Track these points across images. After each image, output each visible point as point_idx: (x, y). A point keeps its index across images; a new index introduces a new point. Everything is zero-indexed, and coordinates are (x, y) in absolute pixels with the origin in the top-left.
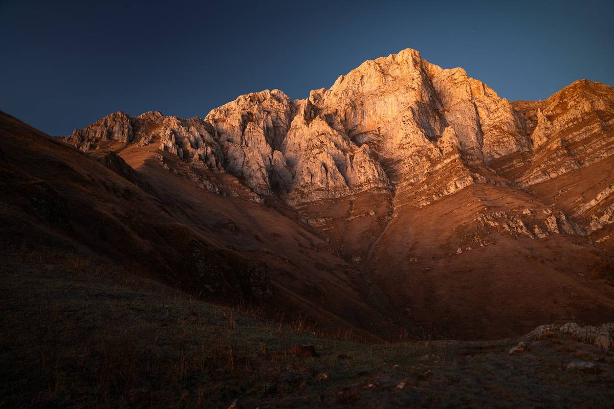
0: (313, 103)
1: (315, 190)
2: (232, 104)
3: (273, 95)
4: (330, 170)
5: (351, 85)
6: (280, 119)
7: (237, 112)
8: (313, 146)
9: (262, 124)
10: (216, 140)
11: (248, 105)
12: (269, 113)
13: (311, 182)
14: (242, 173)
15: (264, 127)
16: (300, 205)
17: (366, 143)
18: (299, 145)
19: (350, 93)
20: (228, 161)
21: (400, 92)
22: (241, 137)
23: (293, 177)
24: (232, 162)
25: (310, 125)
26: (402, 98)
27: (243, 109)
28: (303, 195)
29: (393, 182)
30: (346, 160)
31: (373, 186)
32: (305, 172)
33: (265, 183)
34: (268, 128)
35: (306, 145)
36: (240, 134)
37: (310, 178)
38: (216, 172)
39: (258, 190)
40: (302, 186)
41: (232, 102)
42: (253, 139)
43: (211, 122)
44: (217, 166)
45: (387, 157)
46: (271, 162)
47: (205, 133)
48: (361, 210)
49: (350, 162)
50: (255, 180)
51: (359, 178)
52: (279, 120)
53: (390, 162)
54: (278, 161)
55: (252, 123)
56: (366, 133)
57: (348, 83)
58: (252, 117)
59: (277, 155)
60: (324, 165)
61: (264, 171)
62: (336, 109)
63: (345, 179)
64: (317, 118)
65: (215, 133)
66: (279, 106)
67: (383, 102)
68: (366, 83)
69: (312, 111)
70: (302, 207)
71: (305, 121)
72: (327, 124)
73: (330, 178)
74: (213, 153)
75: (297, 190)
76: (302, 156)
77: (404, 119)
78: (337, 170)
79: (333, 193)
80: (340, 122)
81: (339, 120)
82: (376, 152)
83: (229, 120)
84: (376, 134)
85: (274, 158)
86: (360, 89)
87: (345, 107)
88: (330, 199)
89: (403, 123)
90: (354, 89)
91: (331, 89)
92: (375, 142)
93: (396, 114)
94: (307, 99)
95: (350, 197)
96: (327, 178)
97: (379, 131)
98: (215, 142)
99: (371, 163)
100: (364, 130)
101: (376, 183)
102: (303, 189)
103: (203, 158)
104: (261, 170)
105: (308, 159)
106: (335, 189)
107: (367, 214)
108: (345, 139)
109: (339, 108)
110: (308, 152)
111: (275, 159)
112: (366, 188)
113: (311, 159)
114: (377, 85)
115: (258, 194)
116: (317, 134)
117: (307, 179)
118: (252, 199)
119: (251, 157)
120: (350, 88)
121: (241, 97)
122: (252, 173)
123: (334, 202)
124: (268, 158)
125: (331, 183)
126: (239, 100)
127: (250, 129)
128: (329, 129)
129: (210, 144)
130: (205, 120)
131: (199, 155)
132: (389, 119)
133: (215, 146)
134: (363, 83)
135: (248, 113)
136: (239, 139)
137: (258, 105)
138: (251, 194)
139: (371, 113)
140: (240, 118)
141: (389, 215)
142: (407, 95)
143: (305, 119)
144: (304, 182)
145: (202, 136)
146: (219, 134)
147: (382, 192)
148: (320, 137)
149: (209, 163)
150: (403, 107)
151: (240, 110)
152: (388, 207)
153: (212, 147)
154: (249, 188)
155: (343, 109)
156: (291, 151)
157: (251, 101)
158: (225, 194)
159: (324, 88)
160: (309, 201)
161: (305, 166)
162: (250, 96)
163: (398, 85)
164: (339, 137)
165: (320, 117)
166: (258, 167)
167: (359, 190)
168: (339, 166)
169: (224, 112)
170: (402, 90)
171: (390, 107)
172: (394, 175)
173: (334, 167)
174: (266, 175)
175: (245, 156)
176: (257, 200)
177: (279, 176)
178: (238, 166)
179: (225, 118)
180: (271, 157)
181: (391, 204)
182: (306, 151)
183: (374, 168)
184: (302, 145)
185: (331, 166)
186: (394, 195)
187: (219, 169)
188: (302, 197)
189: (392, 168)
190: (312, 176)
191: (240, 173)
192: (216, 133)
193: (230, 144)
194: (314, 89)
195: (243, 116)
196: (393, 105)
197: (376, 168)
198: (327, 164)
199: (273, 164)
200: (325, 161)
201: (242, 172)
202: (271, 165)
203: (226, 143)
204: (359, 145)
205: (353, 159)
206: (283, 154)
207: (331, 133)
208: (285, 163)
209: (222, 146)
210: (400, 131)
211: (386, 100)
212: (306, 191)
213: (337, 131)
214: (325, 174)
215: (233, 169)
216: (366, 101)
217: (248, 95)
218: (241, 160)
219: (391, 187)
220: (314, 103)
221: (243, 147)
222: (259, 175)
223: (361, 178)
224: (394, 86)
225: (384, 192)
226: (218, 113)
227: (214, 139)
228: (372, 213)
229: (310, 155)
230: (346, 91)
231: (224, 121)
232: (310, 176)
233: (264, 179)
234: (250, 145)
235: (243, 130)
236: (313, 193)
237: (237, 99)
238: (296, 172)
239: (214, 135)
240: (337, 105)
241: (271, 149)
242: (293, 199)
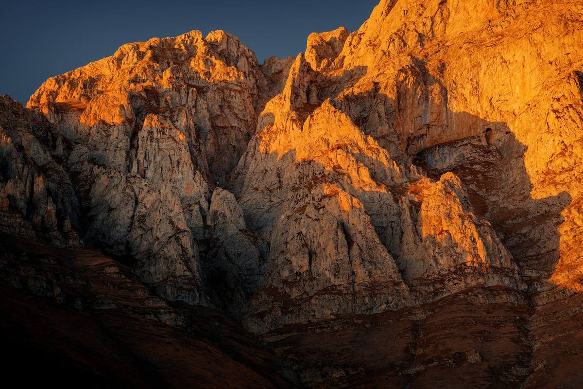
0: (314, 67)
1: (318, 293)
2: (104, 66)
3: (212, 47)
4: (358, 239)
5: (413, 17)
6: (229, 107)
7: (117, 87)
8: (315, 178)
9: (185, 120)
10: (58, 159)
11: (145, 69)
12: (201, 91)
13: (310, 271)
14: (128, 246)
15: (188, 128)
16: (279, 332)
17: (454, 170)
18: (279, 175)
19: (412, 40)
20: (89, 214)
21: (546, 34)
22: (127, 153)
23: (263, 258)
24: (100, 217)
25: (306, 124)
26: (551, 50)
27: (135, 81)
28: (288, 305)
29: (528, 273)
30: (399, 214)
31: (474, 283)
32: (294, 245)
33: (188, 273)
34: (199, 131)
35: (297, 174)
36: (124, 143)
37: (306, 261)
38: (57, 243)
39: (169, 291)
40: (285, 282)
41: (103, 61)
42: (158, 159)
43: (45, 111)
44: (60, 225)
45: (511, 207)
46: (204, 218)
47: (27, 139)
48: (441, 348)
49: (409, 220)
50: (162, 266)
51: (436, 261)
52: (226, 111)
53: (520, 220)
54: (224, 216)
55: (155, 117)
56: (451, 144)
57: (406, 12)
58: (158, 102)
59: (222, 199)
60: (343, 226)
61: (186, 241)
62: (376, 84)
63: (398, 264)
64: (326, 105)
65: (55, 140)
66: (228, 74)
67: (499, 61)
68: (453, 14)
69: (314, 88)
70: (284, 336)
71: (294, 114)
72: (349, 121)
73: (357, 261)
74: (49, 192)
75: (272, 291)
76: (286, 203)
77: (556, 105)
78: (377, 240)
79: (367, 300)
80: (383, 114)
81: (382, 109)
82: (481, 193)
83: (95, 108)
84: (480, 147)
85: (213, 207)
86: (438, 28)
87: (398, 75)
88: (359, 317)
89: (553, 115)
90: (420, 30)
91: (361, 29)
92: (477, 167)
93: (534, 93)
94: (299, 57)
95: (410, 311)
96: (351, 262)
97: (488, 138)
98: (54, 165)
99: (466, 223)
100: (448, 136)
101: (481, 274)
102: (287, 290)
103: (22, 204)
104: (178, 239)
105: (302, 210)
106: (373, 289)
107: (460, 358)
108: (397, 159)
109: (381, 79)
110: (300, 192)
111: (216, 212)
112: (453, 288)
113: (310, 210)
114: (482, 15)
115: (169, 303)
116: (325, 148)
117: (300, 262)
118: (153, 317)
119: (153, 205)
120: (412, 27)
121: (126, 47)
122: (156, 248)
123: (368, 326)
124: (196, 208)
125: (362, 275)
126: (122, 55)
127: (151, 133)
128: (355, 134)
129: (43, 170)
130: (29, 105)
131: (9, 196)
132: (515, 107)
133: (55, 176)
134: (445, 12)
135: (146, 90)
136: (120, 158)
137: (172, 71)
138: (150, 303)
139: (467, 93)
140: (124, 101)
141: (521, 364)
142: (568, 40)
143: (294, 108)
144: (291, 271)
145: (20, 148)
146: (69, 145)
147: (498, 300)
148: (332, 155)
149: (37, 219)
150: (556, 73)
151: (125, 82)
152: (516, 341)
153: (47, 177)
154: (146, 285)
155: (391, 81)
156: (257, 189)
157: (155, 58)
158: (78, 304)
159: (342, 28)
160: (303, 320)
161: (293, 230)
162: (151, 47)
163: (540, 15)
164: (381, 154)
165: (333, 103)
166: (170, 232)
167: (436, 292)
168: (380, 231)
169: (81, 85)
170: (553, 29)
171: (518, 75)
172: (531, 253)
173: (371, 233)
174: (191, 252)
175: (137, 202)
176: (167, 318)
177: (226, 254)
178: (118, 228)
179: (83, 101)
180: (205, 205)
181: (526, 332)
182: (295, 189)
183: (476, 235)
184: (287, 175)
185: (361, 228)
186: (531, 309)
187: (66, 236)
188: (285, 311)
189: (525, 235)
190: (311, 255)
191: (122, 248)
192: (59, 141)
193: (96, 170)
194: (318, 32)
195: (132, 97)
196: (528, 70)
197: (480, 235)
198: (351, 225)
199: (209, 223)
200: (344, 217)
201: (128, 243)
202: (206, 227)
203: (87, 166)
204: (435, 176)
205: (418, 211)
206: (238, 198)
207: (361, 144)
208: (242, 222)
209: (75, 176)
210: (546, 137)
211: (507, 57)
212: (295, 293)
213: (375, 139)
214: (345, 249)
215: (104, 236)
216: (453, 60)
217: (147, 44)
218: (124, 214)
219: (524, 287)
220: (318, 66)
221: (131, 179)
222: (172, 251)
223: (441, 261)
224: (531, 18)
225: (504, 298)
226: (65, 88)
227: (53, 156)
228: (473, 358)
229: (307, 200)
230: (400, 36)
231: (82, 110)
232: (307, 255)
233: (187, 262)
234: (149, 174)
235: (134, 135)
236: (313, 301)
237: (117, 54)
238: (269, 244)
239: (54, 147)
240: (376, 73)
241: (205, 184)
242: (261, 316)
